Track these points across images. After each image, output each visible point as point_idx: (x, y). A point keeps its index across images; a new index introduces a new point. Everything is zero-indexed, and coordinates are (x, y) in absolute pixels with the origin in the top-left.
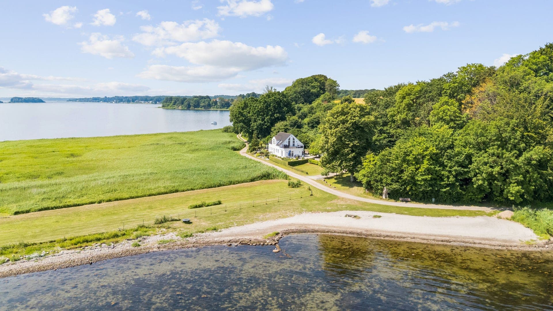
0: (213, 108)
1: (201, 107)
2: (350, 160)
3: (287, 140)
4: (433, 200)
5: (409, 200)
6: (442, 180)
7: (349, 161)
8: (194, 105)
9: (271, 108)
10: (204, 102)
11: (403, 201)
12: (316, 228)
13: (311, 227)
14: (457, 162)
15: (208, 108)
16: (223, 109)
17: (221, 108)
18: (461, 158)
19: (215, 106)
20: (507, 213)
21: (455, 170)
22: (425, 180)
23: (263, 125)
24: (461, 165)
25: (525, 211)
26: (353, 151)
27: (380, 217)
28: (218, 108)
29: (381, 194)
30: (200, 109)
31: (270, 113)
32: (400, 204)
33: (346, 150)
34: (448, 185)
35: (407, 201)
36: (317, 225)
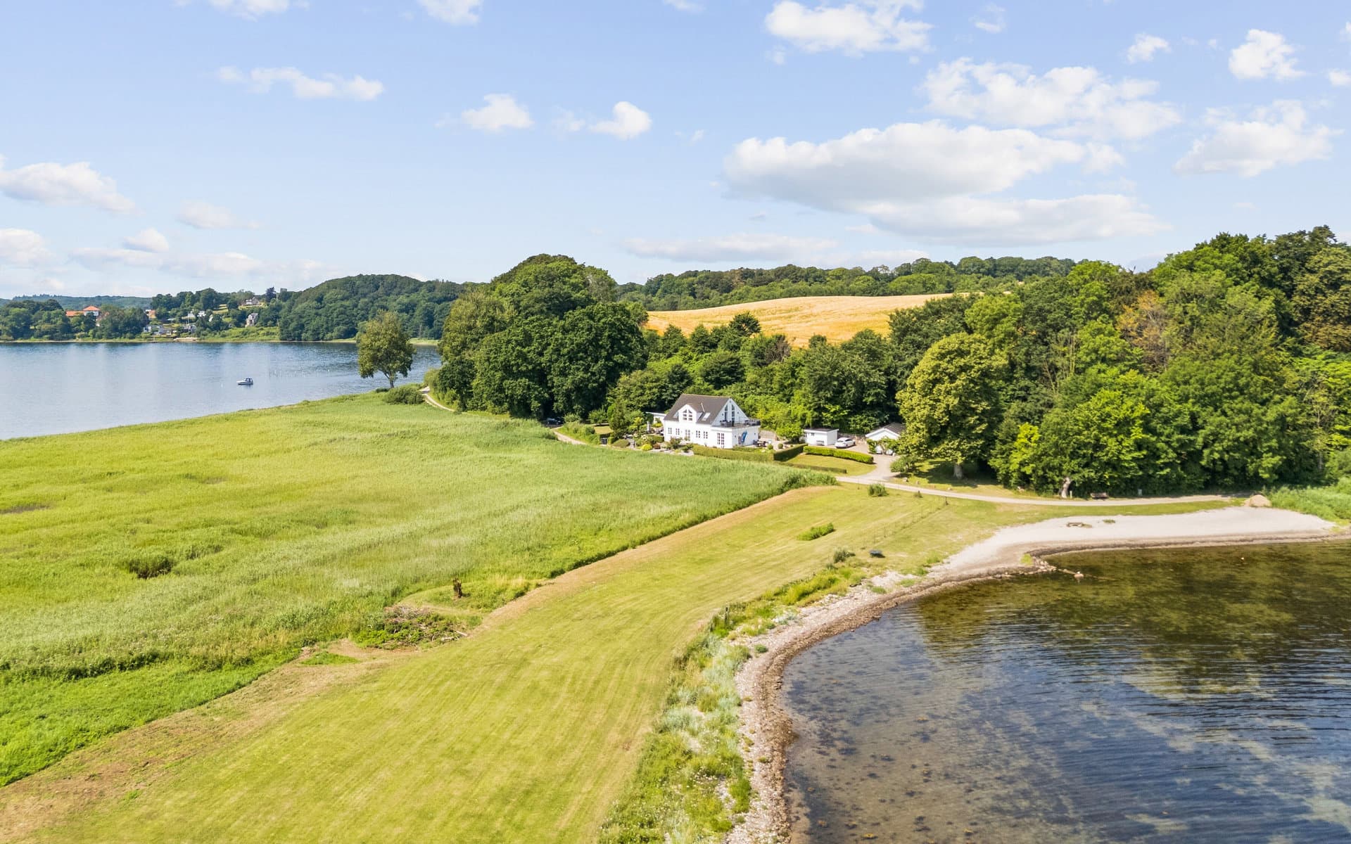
0: (82, 337)
1: (40, 336)
2: (979, 436)
3: (723, 411)
4: (1140, 492)
5: (1105, 494)
6: (1159, 458)
7: (975, 440)
8: (12, 328)
9: (604, 341)
10: (48, 320)
11: (1097, 498)
12: (1069, 545)
13: (1061, 545)
14: (1177, 427)
15: (64, 338)
16: (118, 340)
17: (109, 337)
18: (1185, 420)
19: (87, 330)
20: (1259, 499)
21: (1178, 440)
22: (1134, 459)
23: (588, 380)
24: (1183, 430)
25: (1285, 494)
26: (981, 421)
27: (1113, 522)
28: (100, 337)
29: (1056, 491)
30: (32, 340)
31: (604, 353)
32: (1092, 503)
33: (972, 420)
34: (1166, 465)
35: (1103, 498)
36: (1060, 542)
